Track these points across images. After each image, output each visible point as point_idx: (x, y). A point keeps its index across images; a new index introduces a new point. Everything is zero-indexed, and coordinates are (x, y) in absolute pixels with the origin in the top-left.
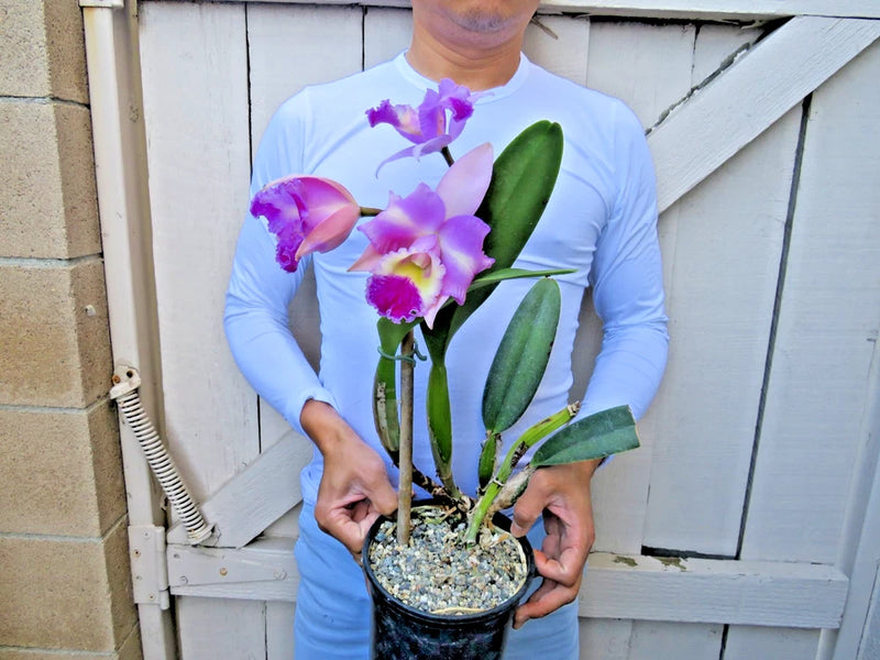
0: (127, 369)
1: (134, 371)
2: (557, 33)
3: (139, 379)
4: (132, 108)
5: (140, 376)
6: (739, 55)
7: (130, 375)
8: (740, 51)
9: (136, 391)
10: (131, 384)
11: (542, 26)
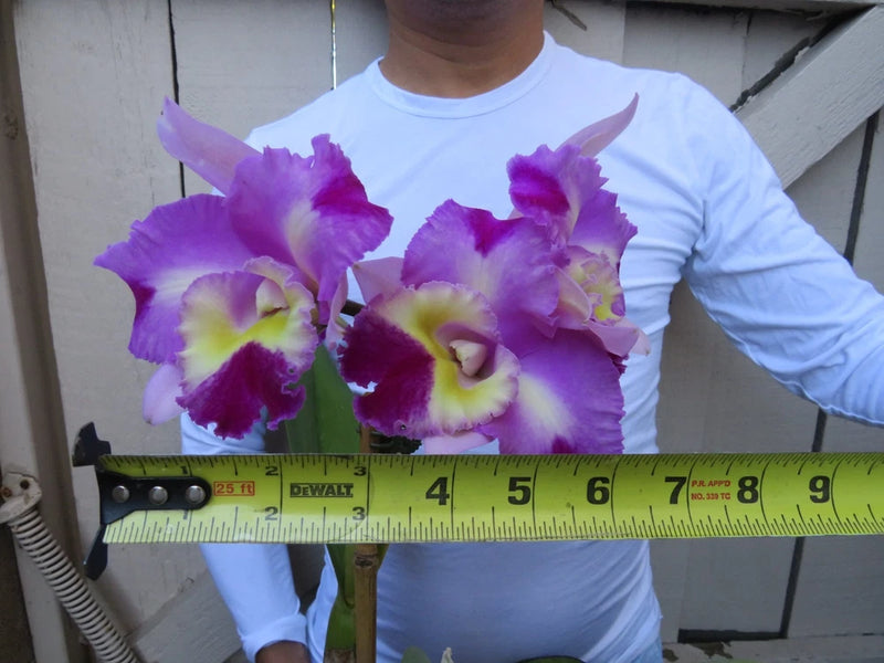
0: (20, 478)
1: (31, 480)
2: (585, 23)
3: (38, 490)
4: (7, 119)
5: (40, 486)
6: (801, 53)
7: (25, 485)
8: (801, 47)
9: (36, 507)
10: (27, 498)
11: (567, 13)
